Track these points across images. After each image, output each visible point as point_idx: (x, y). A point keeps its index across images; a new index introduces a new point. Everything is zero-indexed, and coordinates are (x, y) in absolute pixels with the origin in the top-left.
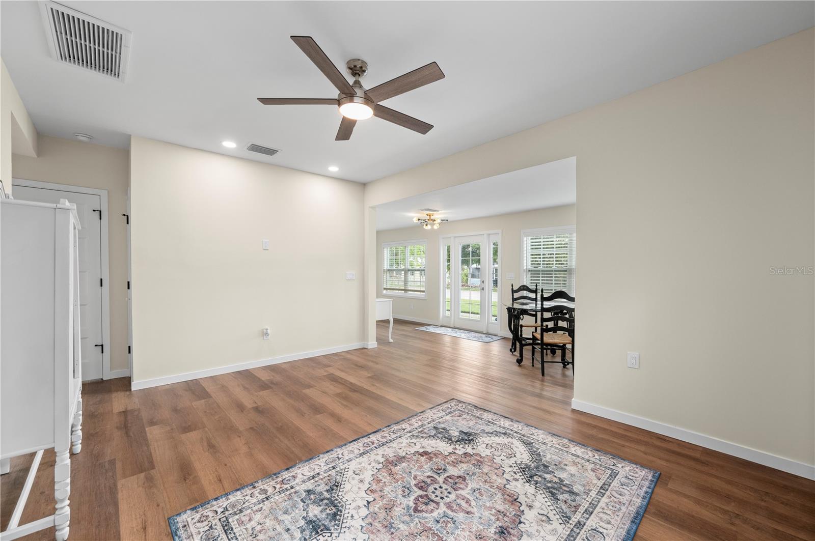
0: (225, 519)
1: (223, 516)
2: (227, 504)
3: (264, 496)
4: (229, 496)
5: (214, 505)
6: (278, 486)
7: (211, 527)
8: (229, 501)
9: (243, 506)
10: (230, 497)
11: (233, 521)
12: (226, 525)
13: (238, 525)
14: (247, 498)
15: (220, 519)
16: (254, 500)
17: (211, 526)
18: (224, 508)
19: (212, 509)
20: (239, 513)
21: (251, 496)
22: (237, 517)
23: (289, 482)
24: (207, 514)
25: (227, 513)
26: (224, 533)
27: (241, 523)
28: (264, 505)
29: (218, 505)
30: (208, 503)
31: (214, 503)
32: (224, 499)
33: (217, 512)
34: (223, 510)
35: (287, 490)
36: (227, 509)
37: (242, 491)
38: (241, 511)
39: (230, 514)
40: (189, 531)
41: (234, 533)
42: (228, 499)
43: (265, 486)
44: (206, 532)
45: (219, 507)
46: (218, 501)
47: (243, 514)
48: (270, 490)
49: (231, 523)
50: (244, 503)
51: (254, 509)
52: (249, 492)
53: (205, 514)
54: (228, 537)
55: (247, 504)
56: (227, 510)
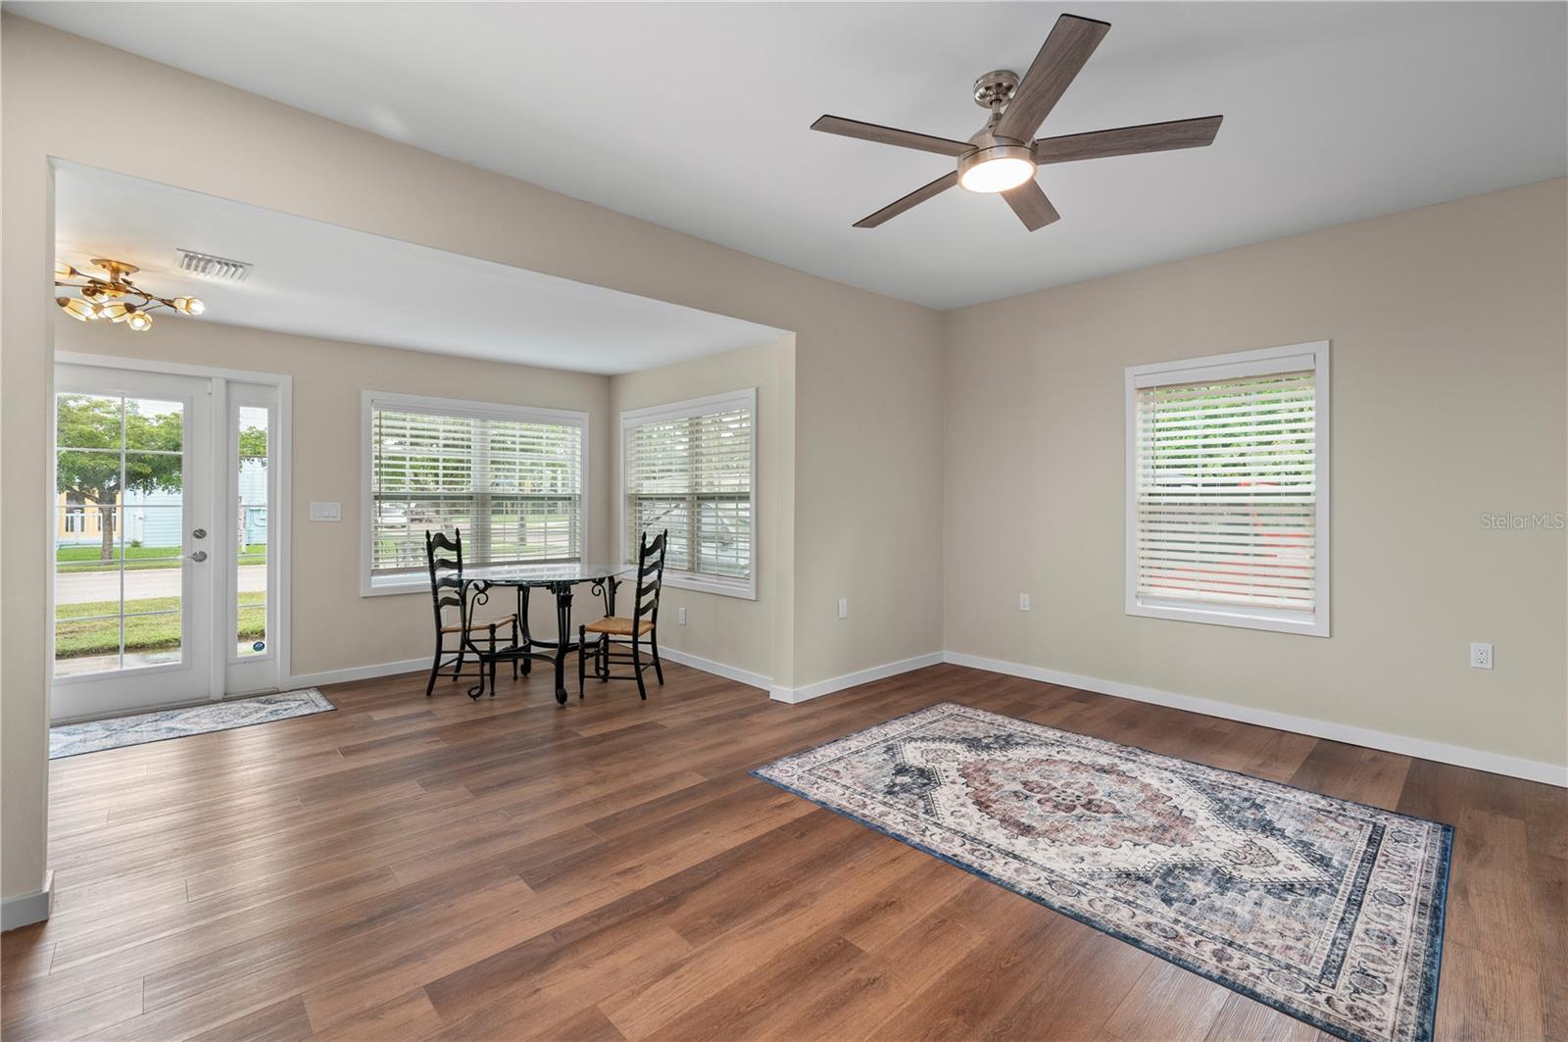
0: (1324, 981)
1: (1322, 986)
2: (1299, 995)
3: (1229, 950)
4: (1282, 1000)
5: (1322, 1012)
6: (1192, 941)
7: (1356, 991)
8: (1290, 994)
9: (1276, 968)
10: (1281, 998)
11: (1315, 968)
12: (1331, 973)
13: (1314, 959)
14: (1257, 972)
15: (1333, 987)
16: (1250, 959)
17: (1354, 992)
18: (1310, 993)
19: (1329, 1010)
20: (1296, 968)
21: (1248, 967)
22: (1303, 967)
23: (1168, 929)
24: (1346, 1012)
25: (1312, 984)
26: (1343, 968)
27: (1306, 957)
28: (1246, 943)
29: (1314, 1006)
30: (1329, 1025)
31: (1317, 1015)
32: (1294, 1006)
33: (1328, 1000)
34: (1314, 993)
35: (1187, 926)
36: (1306, 989)
37: (1250, 986)
38: (1288, 967)
39: (1310, 978)
40: (1399, 1018)
41: (1329, 956)
42: (1289, 999)
43: (1206, 958)
44: (1370, 994)
45: (1317, 1003)
46: (1307, 1012)
47: (1291, 962)
48: (1208, 948)
49: (1320, 968)
50: (1271, 970)
51: (1266, 952)
52: (1243, 974)
53: (1350, 1016)
54: (1342, 961)
55: (1268, 965)
56: (1308, 986)
